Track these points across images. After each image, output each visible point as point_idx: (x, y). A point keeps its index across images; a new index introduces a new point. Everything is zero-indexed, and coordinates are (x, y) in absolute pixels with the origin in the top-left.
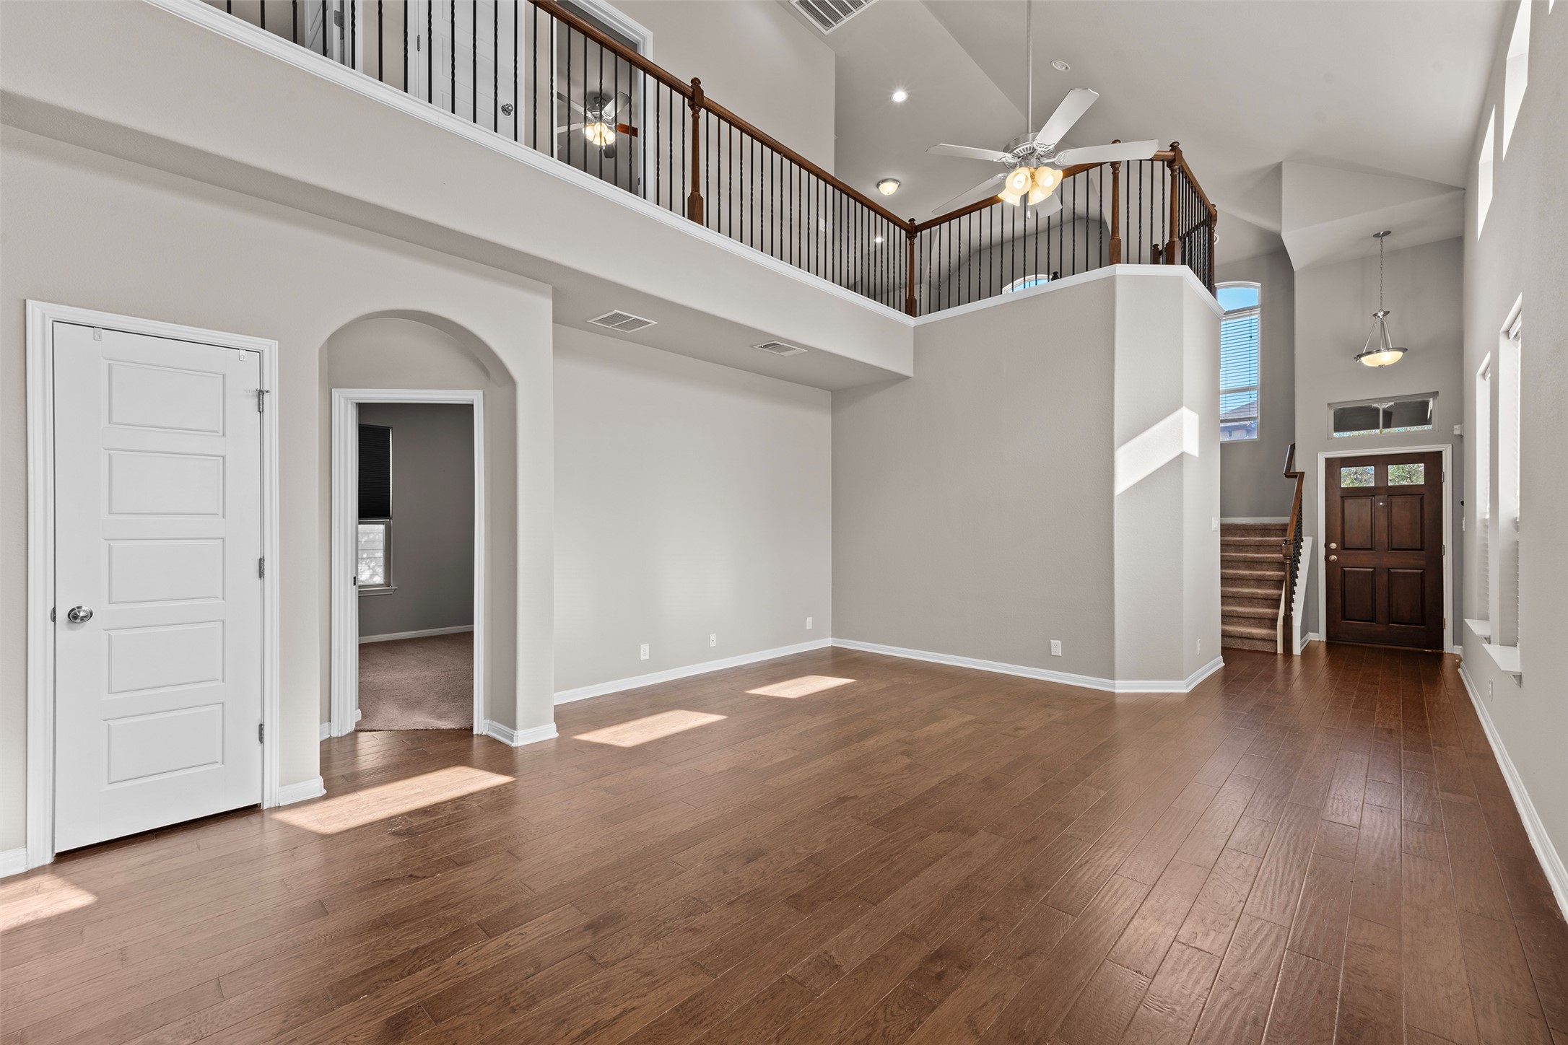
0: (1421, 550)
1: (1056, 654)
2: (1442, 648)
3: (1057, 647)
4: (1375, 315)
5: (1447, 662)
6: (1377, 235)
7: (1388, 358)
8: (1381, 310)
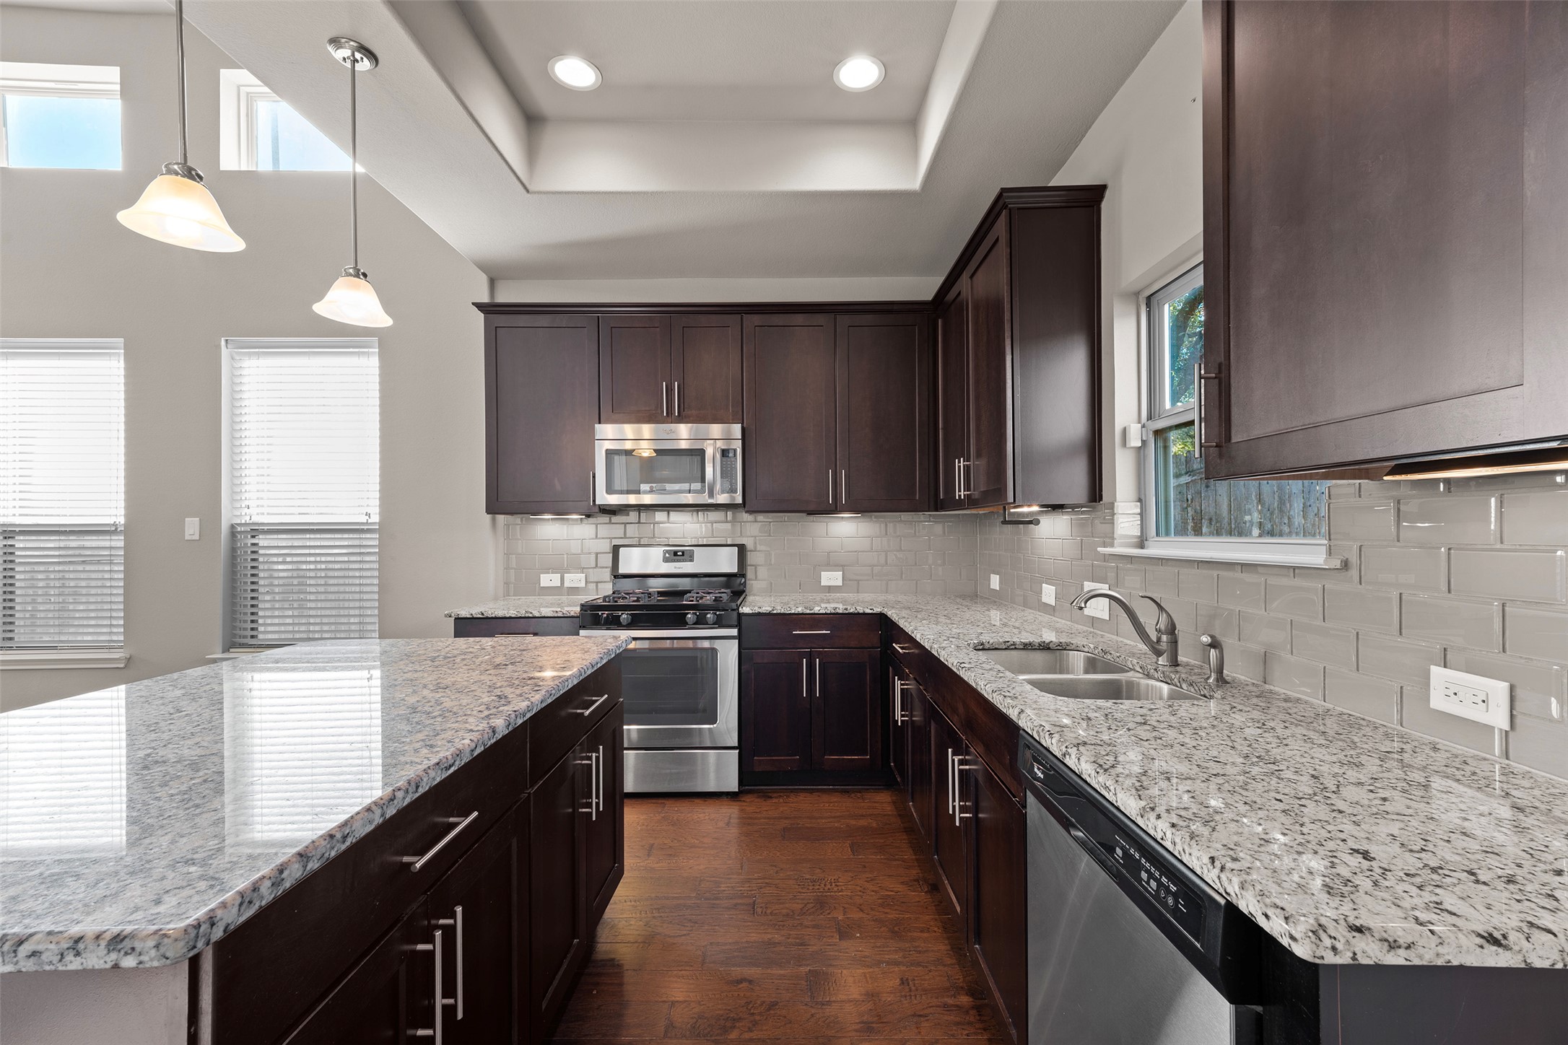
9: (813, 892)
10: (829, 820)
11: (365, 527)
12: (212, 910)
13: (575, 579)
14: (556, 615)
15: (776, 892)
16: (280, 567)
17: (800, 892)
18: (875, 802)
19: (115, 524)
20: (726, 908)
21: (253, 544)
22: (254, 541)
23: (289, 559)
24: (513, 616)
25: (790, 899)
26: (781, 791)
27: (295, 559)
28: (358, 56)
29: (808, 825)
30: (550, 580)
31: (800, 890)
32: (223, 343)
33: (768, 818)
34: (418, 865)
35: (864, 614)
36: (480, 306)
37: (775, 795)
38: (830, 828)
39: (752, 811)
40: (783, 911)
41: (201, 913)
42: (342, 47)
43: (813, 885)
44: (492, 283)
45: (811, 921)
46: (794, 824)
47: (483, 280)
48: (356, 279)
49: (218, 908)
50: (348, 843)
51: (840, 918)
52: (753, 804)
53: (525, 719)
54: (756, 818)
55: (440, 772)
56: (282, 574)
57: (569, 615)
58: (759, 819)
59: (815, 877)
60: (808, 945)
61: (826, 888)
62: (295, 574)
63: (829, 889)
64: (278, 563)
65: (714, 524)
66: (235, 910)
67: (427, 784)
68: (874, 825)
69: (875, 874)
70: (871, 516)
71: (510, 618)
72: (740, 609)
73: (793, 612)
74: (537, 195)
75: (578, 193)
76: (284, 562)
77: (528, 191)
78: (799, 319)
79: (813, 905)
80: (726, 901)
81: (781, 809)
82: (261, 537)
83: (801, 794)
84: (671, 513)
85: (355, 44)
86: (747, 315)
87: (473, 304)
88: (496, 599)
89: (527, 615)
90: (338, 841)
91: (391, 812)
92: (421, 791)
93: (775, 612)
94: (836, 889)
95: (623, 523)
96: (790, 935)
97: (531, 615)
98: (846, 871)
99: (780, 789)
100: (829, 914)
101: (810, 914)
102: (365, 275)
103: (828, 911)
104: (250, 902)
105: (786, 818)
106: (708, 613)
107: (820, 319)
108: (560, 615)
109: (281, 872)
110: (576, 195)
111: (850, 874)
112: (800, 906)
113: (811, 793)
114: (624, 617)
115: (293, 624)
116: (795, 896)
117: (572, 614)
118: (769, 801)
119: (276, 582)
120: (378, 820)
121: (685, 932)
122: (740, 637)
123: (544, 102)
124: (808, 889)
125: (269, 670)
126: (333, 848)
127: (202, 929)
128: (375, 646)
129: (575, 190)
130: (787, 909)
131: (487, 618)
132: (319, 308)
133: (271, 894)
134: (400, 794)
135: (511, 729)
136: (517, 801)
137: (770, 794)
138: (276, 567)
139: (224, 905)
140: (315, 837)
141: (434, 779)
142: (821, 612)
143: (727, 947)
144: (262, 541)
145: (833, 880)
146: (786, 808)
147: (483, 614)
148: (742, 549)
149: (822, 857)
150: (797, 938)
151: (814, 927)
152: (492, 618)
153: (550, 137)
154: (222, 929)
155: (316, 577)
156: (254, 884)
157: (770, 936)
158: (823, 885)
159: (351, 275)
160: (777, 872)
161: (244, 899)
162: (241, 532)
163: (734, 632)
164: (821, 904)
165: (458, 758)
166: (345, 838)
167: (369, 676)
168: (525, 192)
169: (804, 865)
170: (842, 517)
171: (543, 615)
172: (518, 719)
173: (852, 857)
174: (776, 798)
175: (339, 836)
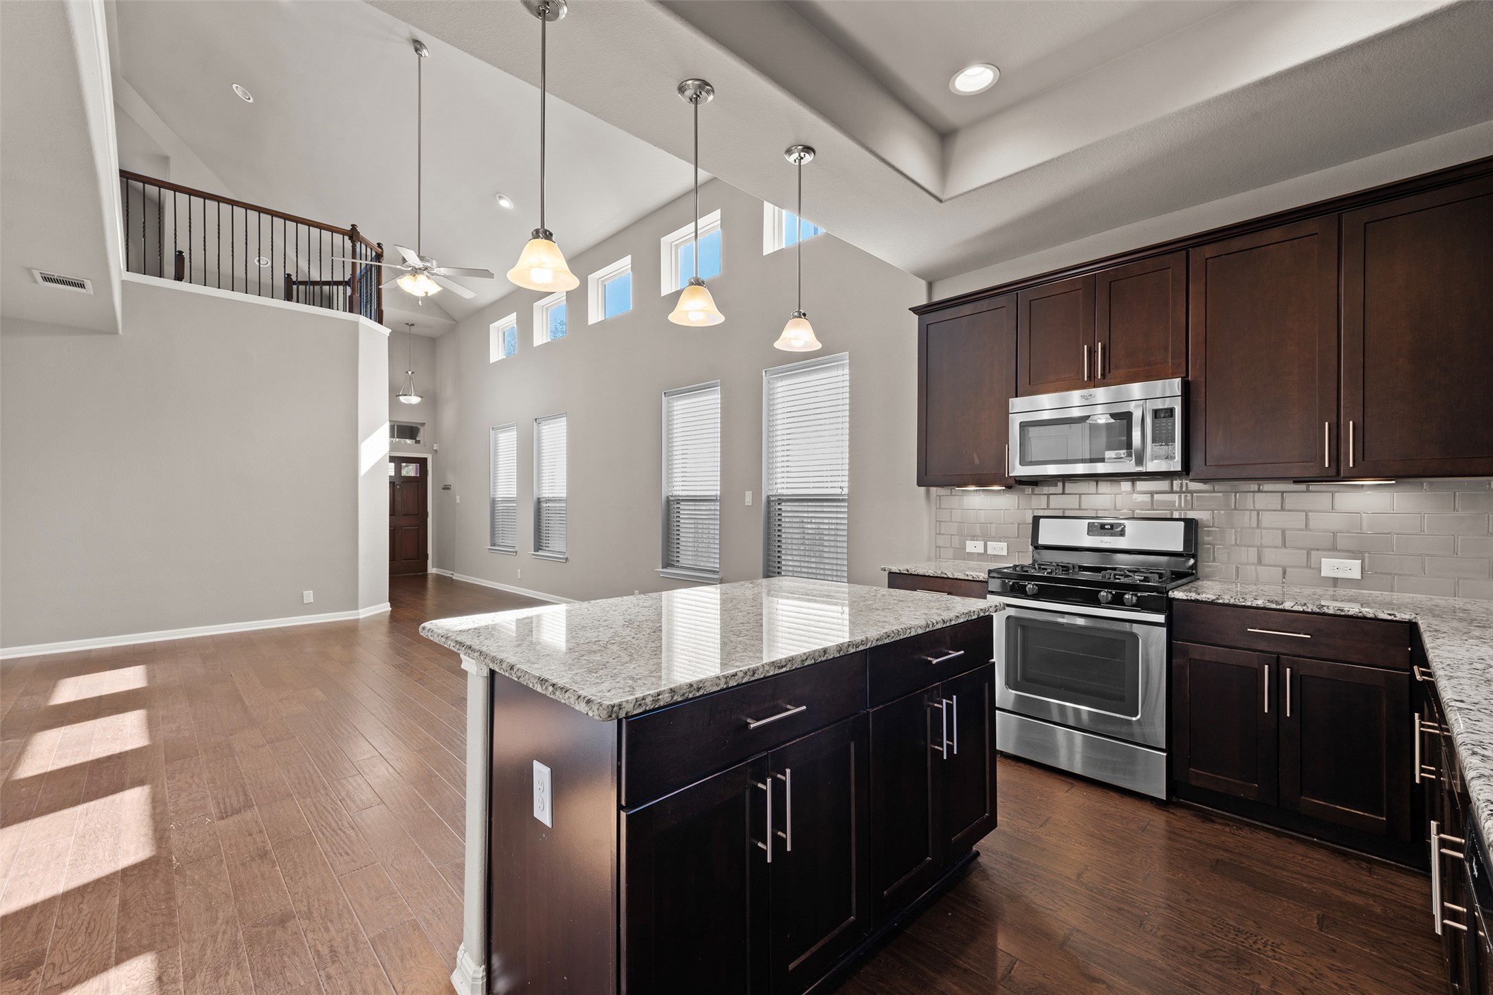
0: (418, 515)
1: (308, 602)
2: (426, 571)
3: (309, 596)
4: (407, 372)
5: (430, 578)
6: (407, 324)
7: (415, 400)
8: (410, 370)
9: (1233, 942)
10: (1294, 876)
11: (841, 498)
12: (622, 702)
13: (998, 548)
14: (967, 578)
15: (1177, 918)
16: (809, 526)
17: (1213, 934)
18: (1393, 884)
19: (716, 496)
20: (1107, 907)
21: (779, 509)
22: (780, 507)
23: (814, 521)
24: (931, 575)
25: (1195, 935)
26: (1234, 820)
27: (818, 521)
28: (802, 154)
29: (1257, 869)
30: (974, 547)
31: (1214, 931)
32: (764, 374)
33: (1199, 841)
34: (752, 726)
35: (1376, 619)
36: (914, 310)
37: (1220, 821)
38: (1293, 884)
39: (1179, 827)
40: (1180, 941)
41: (616, 701)
42: (793, 153)
43: (1236, 935)
44: (930, 286)
45: (1217, 969)
46: (1235, 861)
47: (923, 284)
48: (799, 319)
49: (625, 701)
50: (701, 693)
51: (1262, 987)
52: (1183, 820)
53: (858, 650)
54: (1182, 836)
55: (773, 668)
56: (810, 531)
57: (978, 579)
58: (1187, 838)
59: (1242, 928)
60: (1200, 991)
61: (1255, 947)
62: (817, 531)
63: (1259, 949)
64: (808, 523)
65: (1155, 495)
66: (632, 705)
67: (762, 673)
68: (1378, 910)
69: (1350, 967)
70: (1422, 484)
71: (929, 576)
72: (1170, 593)
73: (1249, 604)
74: (949, 202)
75: (983, 187)
76: (811, 523)
77: (941, 201)
78: (1276, 234)
79: (1226, 954)
80: (1111, 901)
81: (1223, 838)
82: (783, 504)
83: (1262, 833)
84: (1099, 483)
85: (801, 147)
86: (1194, 249)
87: (910, 309)
88: (929, 559)
89: (942, 575)
90: (694, 689)
91: (732, 683)
92: (757, 677)
93: (1220, 601)
94: (1271, 954)
95: (1045, 494)
96: (1180, 969)
97: (945, 576)
98: (1298, 942)
99: (1230, 817)
100: (1247, 974)
101: (1217, 962)
102: (804, 315)
103: (1247, 972)
104: (640, 705)
105: (1226, 851)
106: (1126, 593)
107: (1312, 225)
108: (970, 578)
109: (659, 695)
110: (982, 189)
111: (1304, 949)
112: (1207, 948)
113: (1279, 836)
114: (1030, 586)
115: (816, 568)
116: (1203, 934)
117: (981, 579)
118: (1208, 825)
119: (807, 537)
120: (723, 686)
121: (1053, 908)
122: (1169, 624)
123: (951, 115)
124: (1226, 936)
125: (788, 598)
126: (691, 692)
127: (615, 709)
128: (844, 587)
129: (980, 185)
130: (1186, 941)
131: (911, 574)
132: (778, 345)
133: (652, 704)
134: (741, 675)
135: (842, 653)
136: (856, 714)
137: (1213, 818)
138: (806, 526)
139: (627, 701)
140: (682, 683)
141: (768, 671)
142: (1296, 608)
143: (1094, 943)
144: (784, 506)
145: (1270, 943)
146: (1231, 840)
147: (908, 571)
148: (1191, 526)
149: (1265, 911)
150: (1189, 977)
151: (1217, 977)
152: (915, 575)
153: (961, 143)
154: (625, 713)
155: (829, 535)
156: (644, 696)
157: (1151, 957)
158: (1251, 941)
159: (796, 317)
160: (1188, 901)
161: (639, 702)
162: (773, 501)
163: (1160, 618)
164: (1240, 959)
165: (790, 663)
166: (699, 689)
167: (842, 611)
168: (938, 203)
169: (1232, 909)
170: (1362, 486)
171: (955, 577)
172: (850, 648)
173: (1316, 930)
174: (1220, 824)
175: (695, 686)
